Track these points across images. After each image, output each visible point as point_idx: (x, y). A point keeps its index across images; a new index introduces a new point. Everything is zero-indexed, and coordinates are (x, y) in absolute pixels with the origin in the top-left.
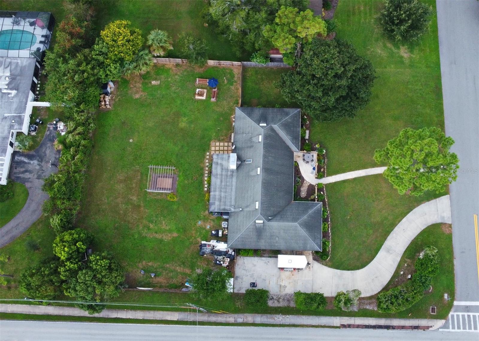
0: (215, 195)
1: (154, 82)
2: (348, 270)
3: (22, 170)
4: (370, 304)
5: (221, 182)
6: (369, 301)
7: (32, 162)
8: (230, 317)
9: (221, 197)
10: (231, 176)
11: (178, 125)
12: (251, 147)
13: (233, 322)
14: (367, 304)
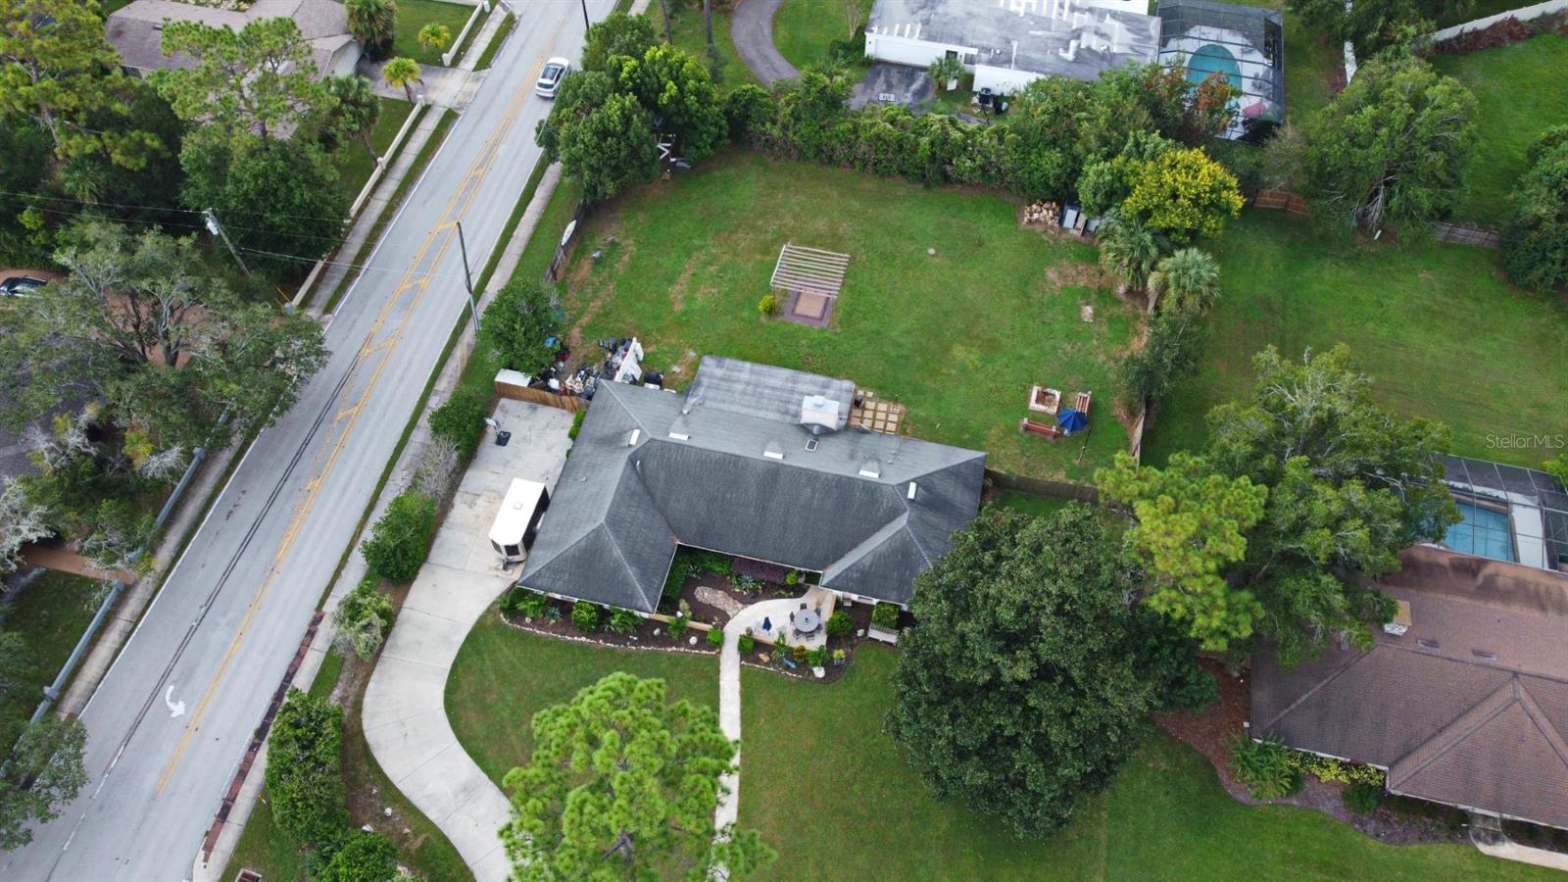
0: (740, 371)
1: (1088, 310)
2: (455, 665)
3: (894, 81)
4: (343, 699)
5: (773, 388)
6: (351, 698)
7: (909, 95)
8: (449, 383)
9: (734, 381)
10: (783, 410)
11: (962, 343)
12: (852, 457)
13: (436, 388)
14: (345, 691)
